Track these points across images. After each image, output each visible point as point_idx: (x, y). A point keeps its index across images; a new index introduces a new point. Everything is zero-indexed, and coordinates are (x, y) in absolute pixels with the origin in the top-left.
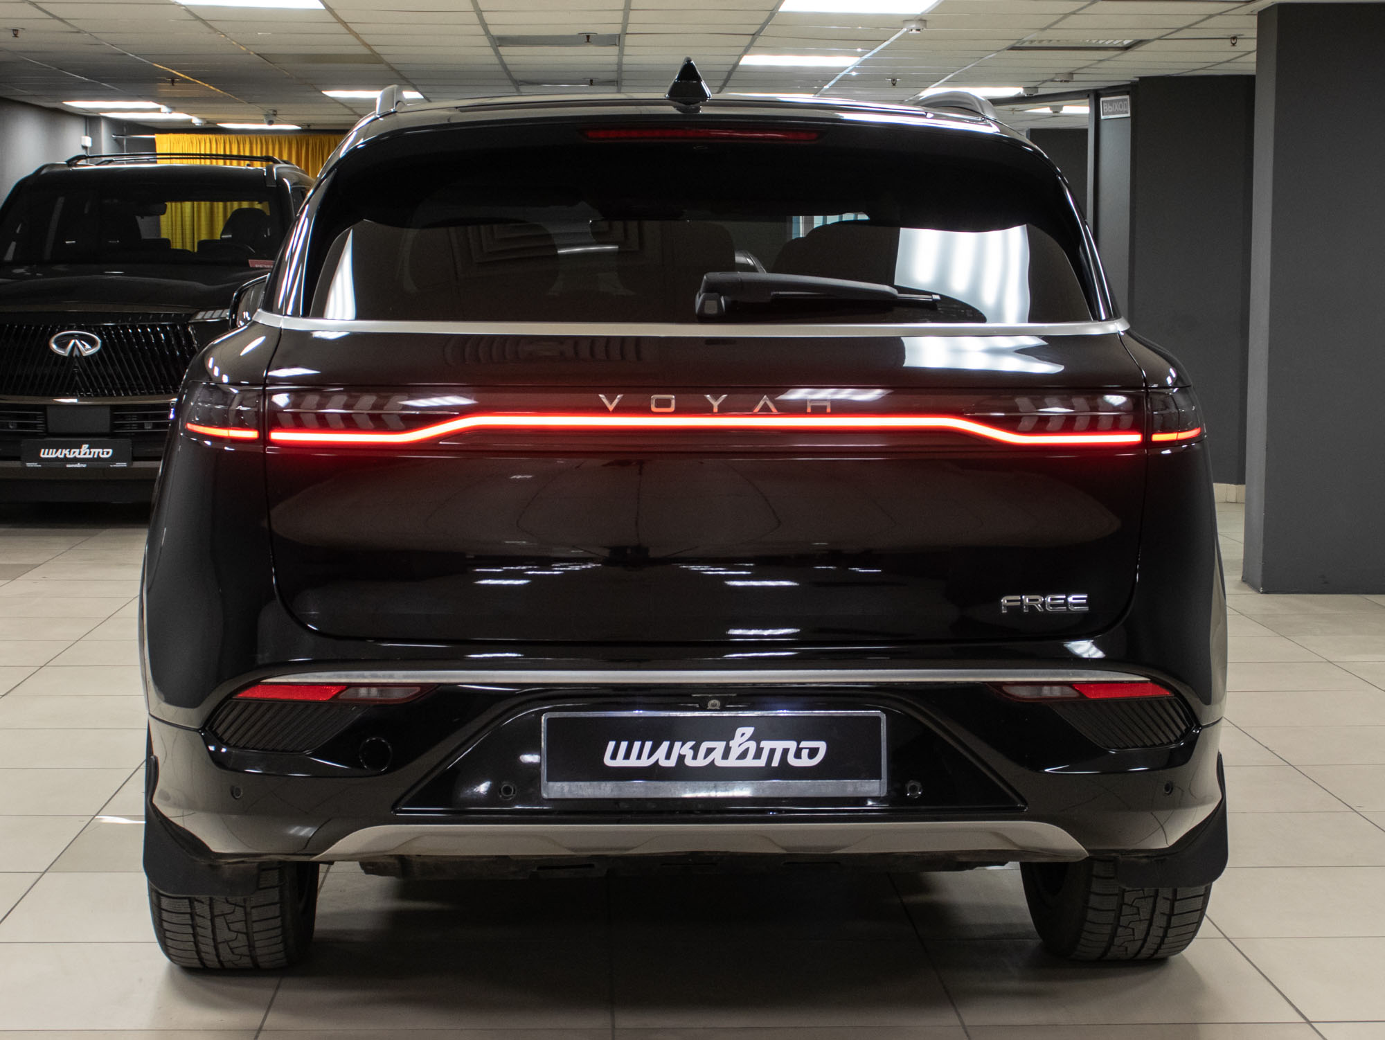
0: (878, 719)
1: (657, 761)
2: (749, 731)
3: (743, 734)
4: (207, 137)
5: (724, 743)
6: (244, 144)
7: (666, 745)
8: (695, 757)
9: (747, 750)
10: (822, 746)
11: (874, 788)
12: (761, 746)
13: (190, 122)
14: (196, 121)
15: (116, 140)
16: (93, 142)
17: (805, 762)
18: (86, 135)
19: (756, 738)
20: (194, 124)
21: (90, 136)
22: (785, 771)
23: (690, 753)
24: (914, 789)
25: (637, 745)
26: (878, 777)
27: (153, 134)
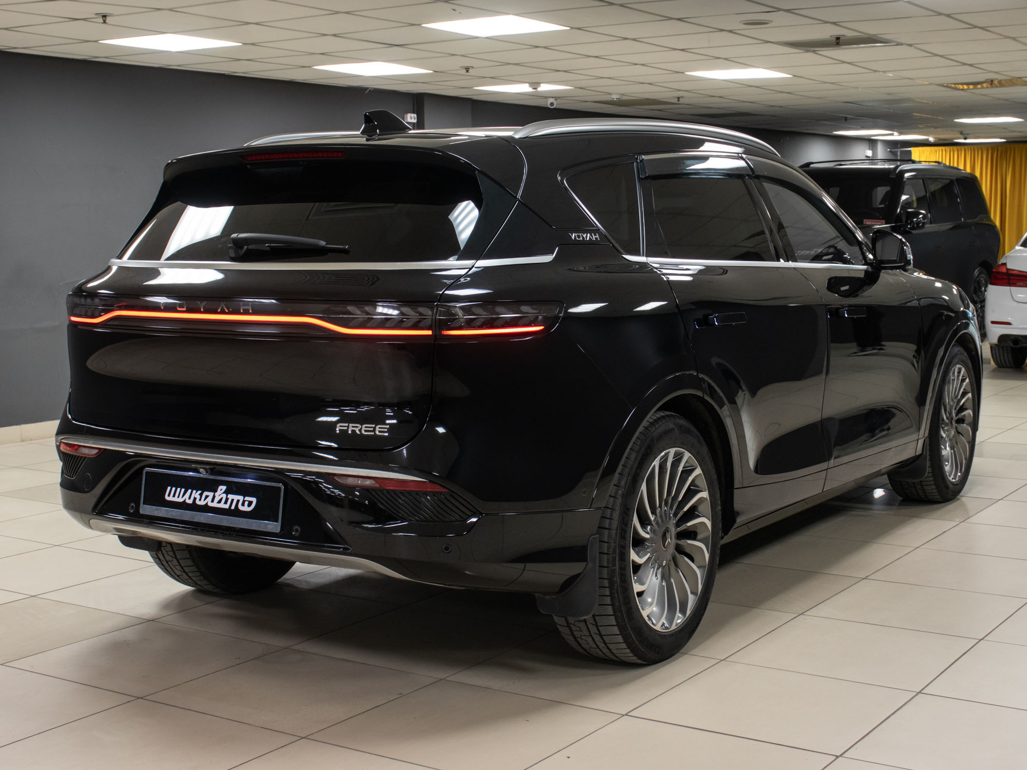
0: (279, 488)
1: (185, 500)
2: (224, 488)
3: (221, 490)
4: (940, 148)
5: (213, 493)
6: (961, 152)
7: (190, 491)
8: (200, 500)
9: (222, 499)
10: (254, 500)
11: (273, 527)
12: (228, 497)
13: (927, 140)
14: (931, 139)
15: (890, 151)
16: (873, 153)
17: (246, 508)
18: (869, 149)
19: (227, 492)
20: (930, 141)
21: (872, 150)
22: (236, 513)
23: (198, 497)
24: (297, 531)
25: (179, 489)
26: (277, 521)
27: (910, 147)
